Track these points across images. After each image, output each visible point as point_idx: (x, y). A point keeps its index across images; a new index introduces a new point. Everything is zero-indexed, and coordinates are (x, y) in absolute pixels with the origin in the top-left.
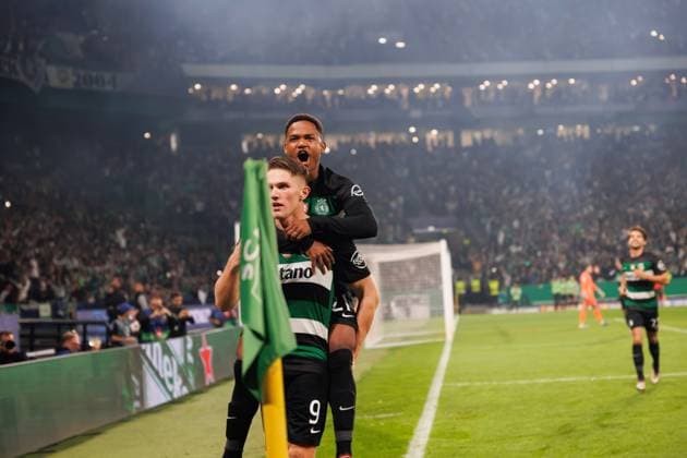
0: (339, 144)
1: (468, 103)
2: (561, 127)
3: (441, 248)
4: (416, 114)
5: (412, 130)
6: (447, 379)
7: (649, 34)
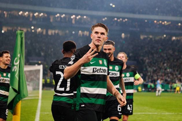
0: (8, 30)
1: (51, 20)
2: (80, 32)
3: (41, 68)
4: (34, 22)
5: (32, 28)
6: (41, 111)
7: (109, 5)
